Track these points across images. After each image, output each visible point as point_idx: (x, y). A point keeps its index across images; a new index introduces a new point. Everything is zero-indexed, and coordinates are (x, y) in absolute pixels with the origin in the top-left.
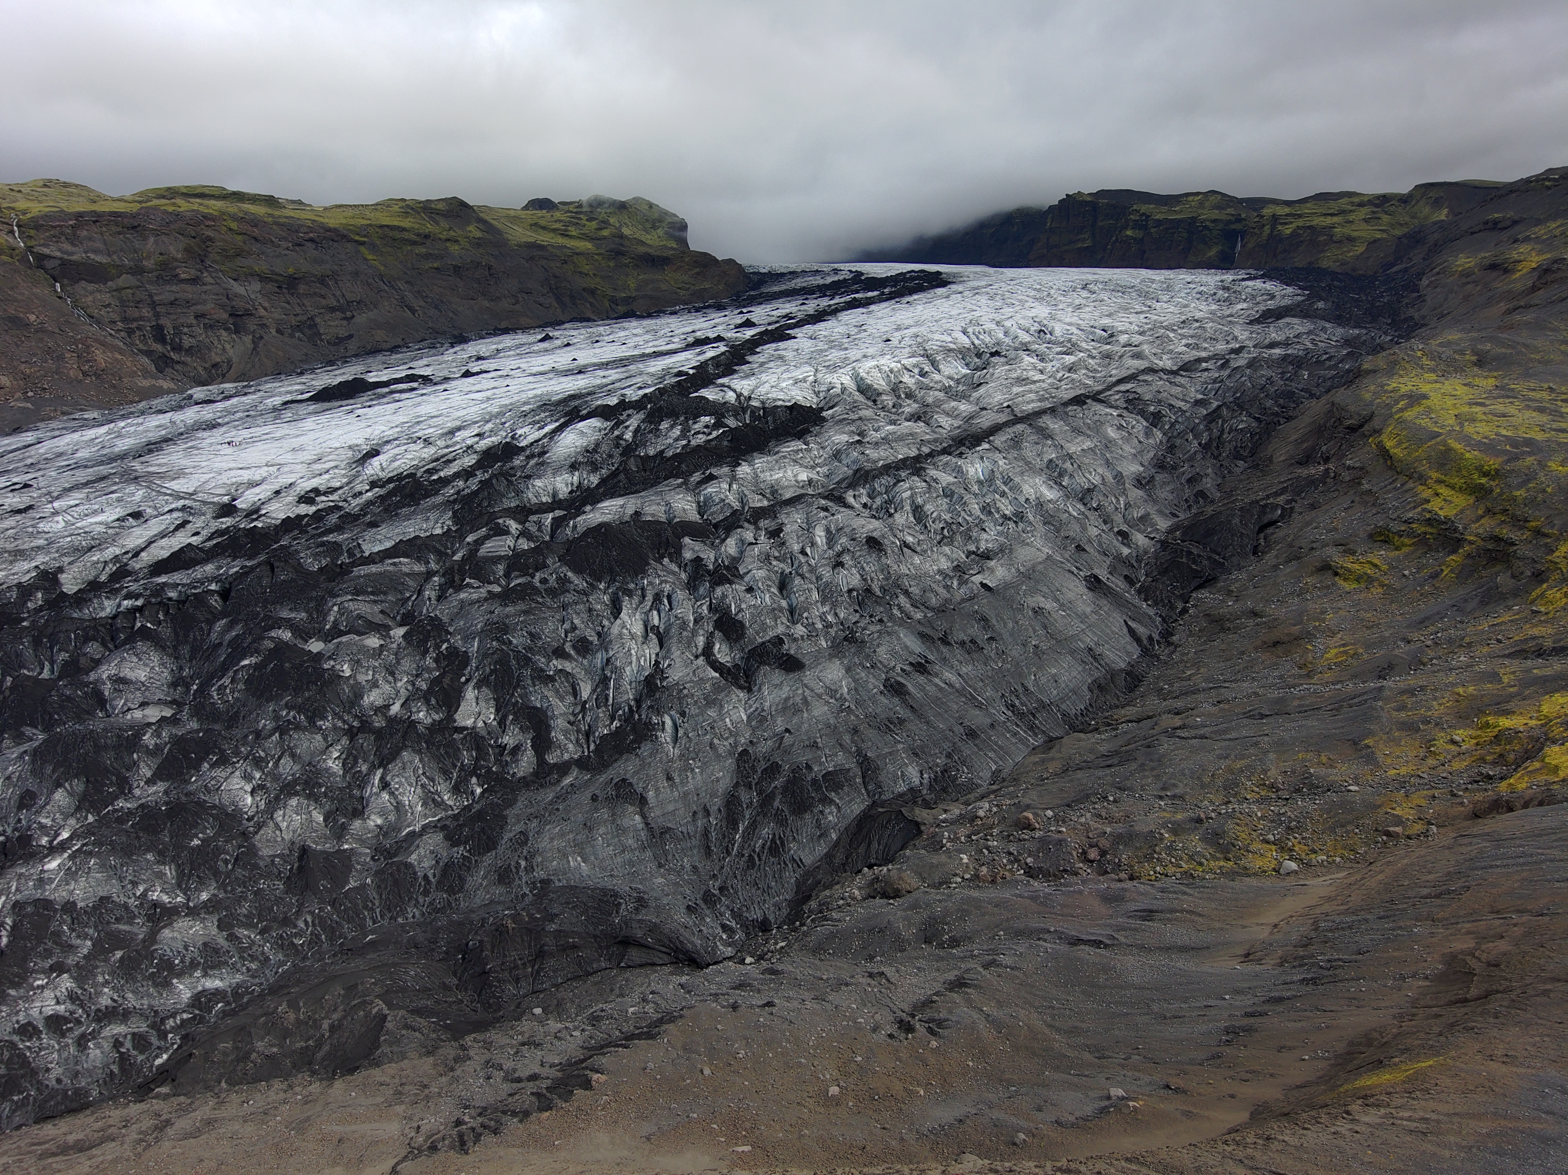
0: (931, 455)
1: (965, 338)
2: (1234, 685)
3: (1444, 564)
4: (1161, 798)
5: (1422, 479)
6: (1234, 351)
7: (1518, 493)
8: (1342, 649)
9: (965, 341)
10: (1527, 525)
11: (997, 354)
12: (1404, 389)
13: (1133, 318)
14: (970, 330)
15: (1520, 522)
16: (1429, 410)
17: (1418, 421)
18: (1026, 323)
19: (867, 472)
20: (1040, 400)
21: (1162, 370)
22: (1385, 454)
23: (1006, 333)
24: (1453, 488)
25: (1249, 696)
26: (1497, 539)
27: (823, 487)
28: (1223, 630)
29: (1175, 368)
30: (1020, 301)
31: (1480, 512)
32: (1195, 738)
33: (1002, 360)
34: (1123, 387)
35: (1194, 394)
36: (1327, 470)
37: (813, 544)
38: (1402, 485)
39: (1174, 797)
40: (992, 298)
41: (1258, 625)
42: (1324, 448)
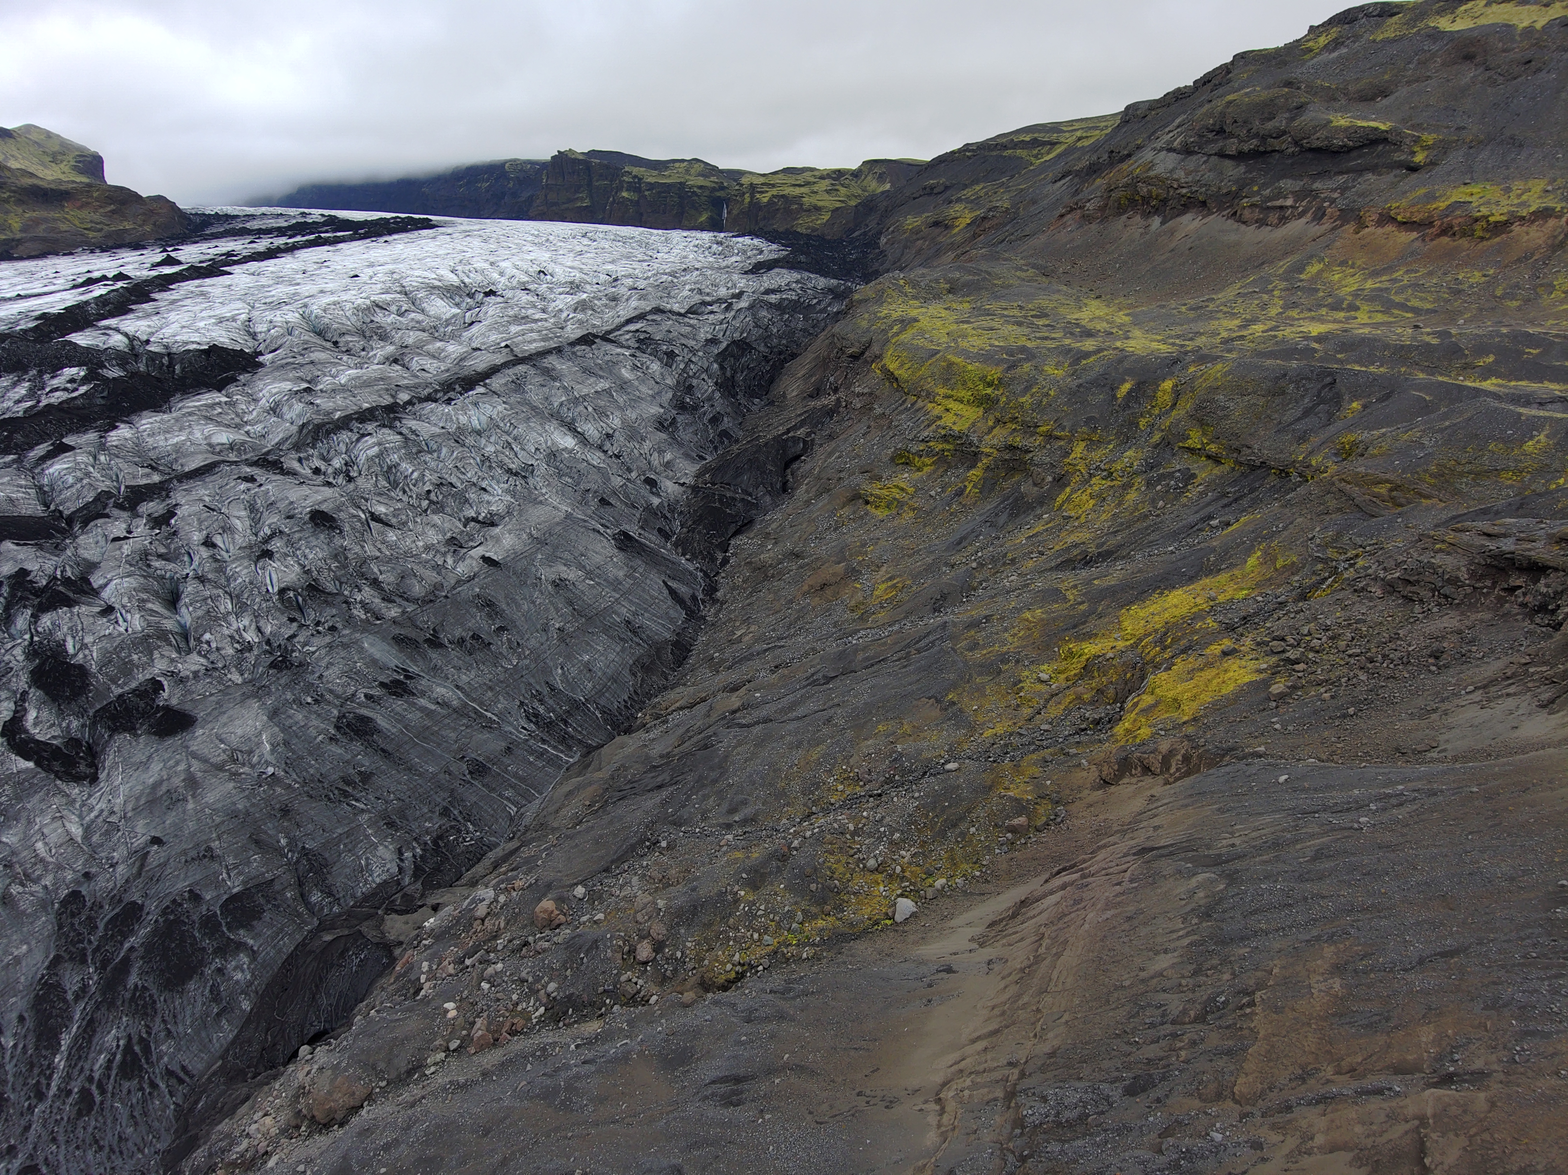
0: (410, 403)
1: (452, 276)
2: (790, 642)
3: (966, 479)
4: (729, 827)
5: (930, 396)
6: (734, 296)
7: (1023, 400)
8: (890, 584)
9: (454, 279)
10: (1038, 430)
11: (491, 293)
12: (895, 315)
13: (636, 265)
14: (459, 268)
15: (1030, 428)
16: (922, 333)
17: (915, 342)
18: (525, 266)
19: (318, 427)
20: (543, 340)
21: (670, 311)
22: (890, 377)
23: (502, 274)
24: (962, 402)
25: (807, 654)
26: (1011, 448)
27: (254, 450)
28: (766, 578)
29: (683, 311)
30: (517, 244)
31: (990, 423)
32: (757, 723)
33: (499, 299)
34: (632, 327)
35: (704, 333)
36: (838, 400)
37: (226, 529)
38: (913, 405)
39: (744, 822)
40: (485, 241)
41: (801, 567)
42: (832, 379)
